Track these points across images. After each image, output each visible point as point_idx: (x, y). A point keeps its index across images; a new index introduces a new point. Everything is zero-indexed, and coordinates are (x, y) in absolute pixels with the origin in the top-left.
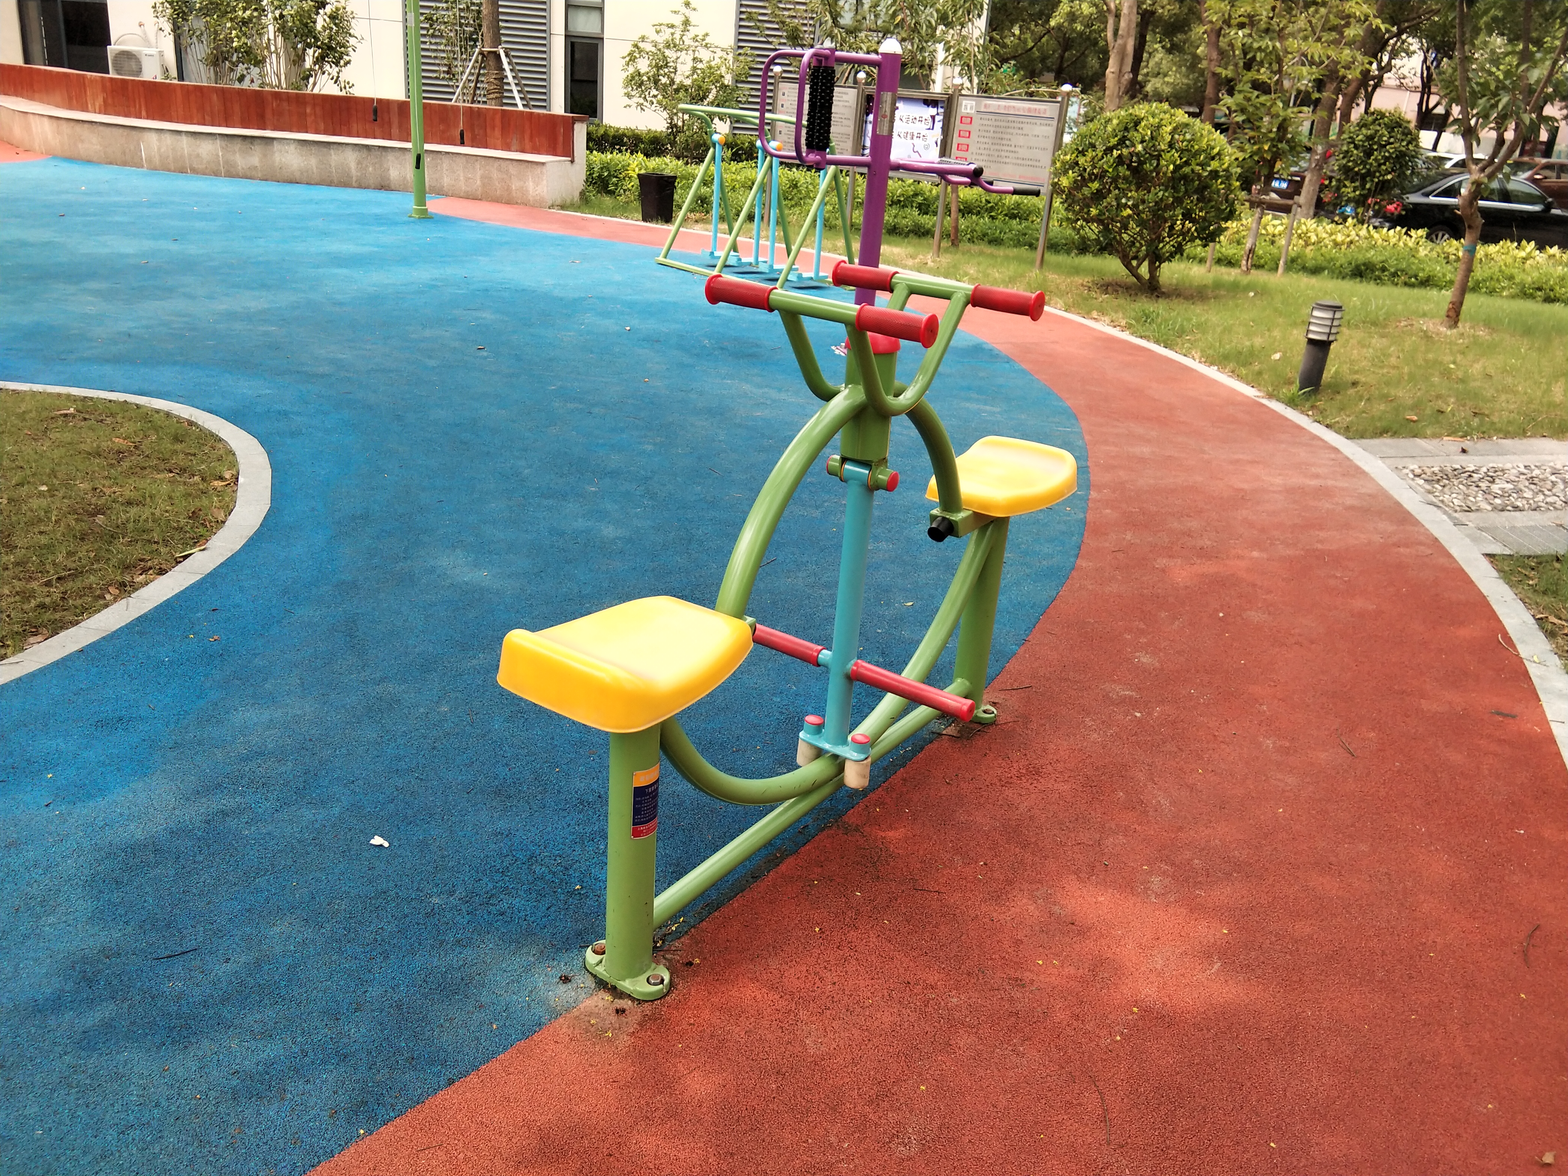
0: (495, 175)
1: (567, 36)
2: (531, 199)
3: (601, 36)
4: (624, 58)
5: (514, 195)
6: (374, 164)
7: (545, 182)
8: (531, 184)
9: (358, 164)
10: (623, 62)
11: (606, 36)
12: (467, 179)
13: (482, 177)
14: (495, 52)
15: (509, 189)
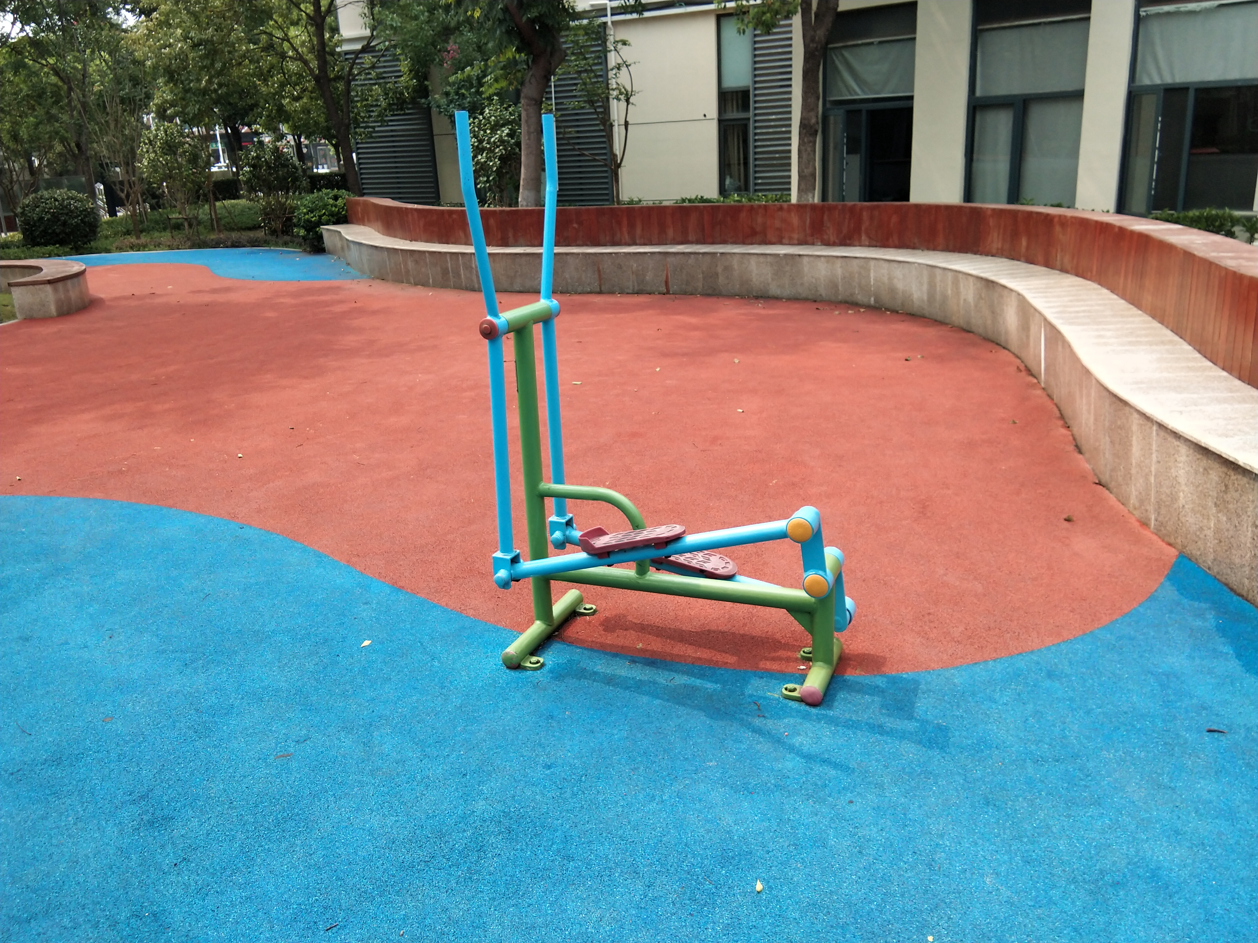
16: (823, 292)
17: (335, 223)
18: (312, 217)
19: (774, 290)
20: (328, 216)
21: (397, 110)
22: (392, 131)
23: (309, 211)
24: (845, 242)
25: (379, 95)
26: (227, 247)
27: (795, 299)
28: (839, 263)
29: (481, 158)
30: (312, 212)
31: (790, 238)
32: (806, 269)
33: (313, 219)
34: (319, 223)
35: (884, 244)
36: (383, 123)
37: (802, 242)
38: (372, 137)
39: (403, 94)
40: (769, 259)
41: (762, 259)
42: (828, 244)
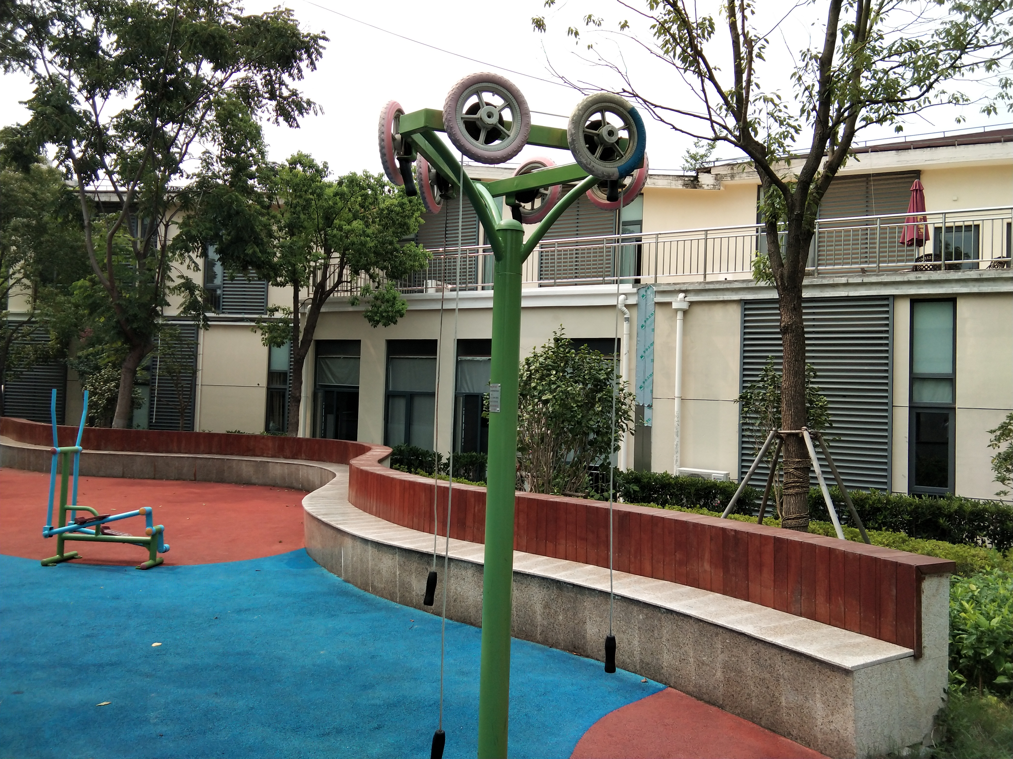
0: (749, 668)
1: (911, 408)
2: (819, 736)
3: (952, 406)
4: (992, 432)
5: (785, 718)
6: (566, 611)
7: (849, 710)
8: (819, 705)
9: (545, 608)
10: (992, 437)
11: (959, 404)
12: (700, 664)
13: (726, 667)
14: (797, 434)
15: (773, 701)
16: (278, 481)
19: (254, 480)
21: (42, 362)
22: (35, 375)
24: (294, 458)
25: (30, 351)
27: (264, 485)
28: (286, 466)
29: (94, 399)
31: (268, 454)
32: (270, 469)
35: (311, 459)
36: (31, 370)
37: (273, 456)
38: (19, 378)
39: (49, 352)
40: (253, 463)
41: (248, 463)
42: (286, 458)
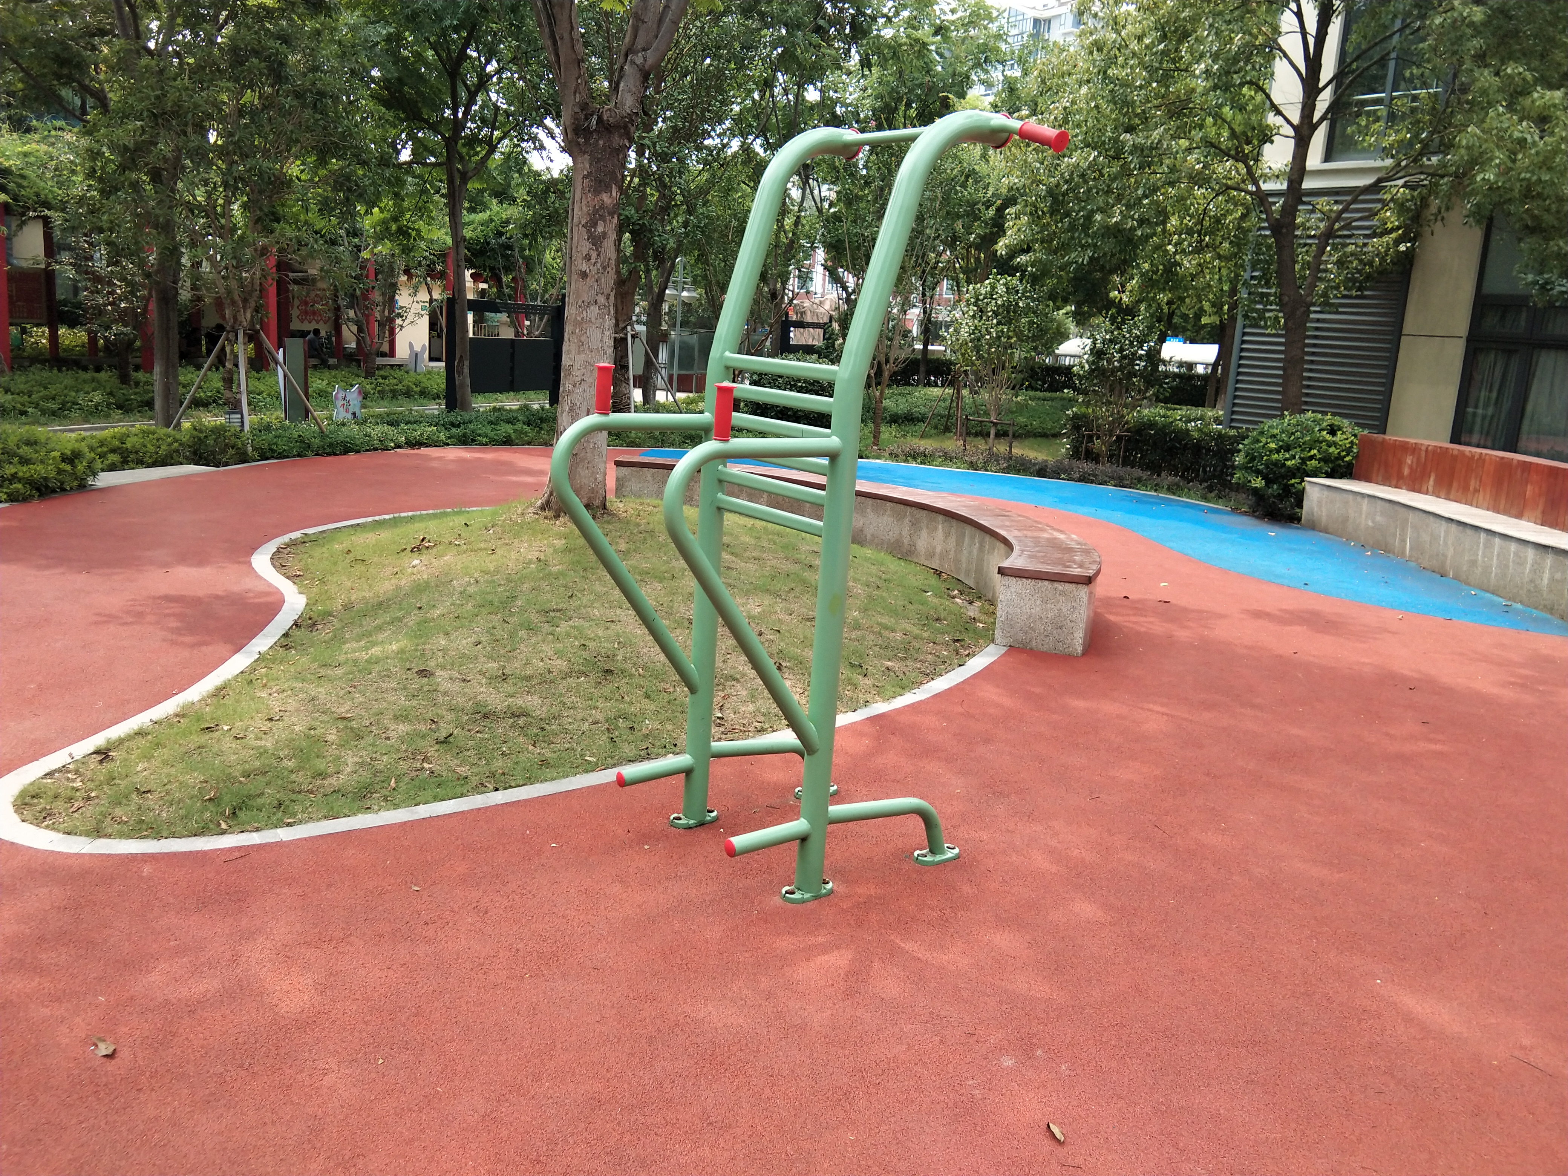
17: (1329, 476)
18: (1287, 459)
20: (1320, 460)
23: (1281, 447)
26: (1073, 480)
30: (1287, 450)
33: (1289, 463)
34: (1302, 472)
